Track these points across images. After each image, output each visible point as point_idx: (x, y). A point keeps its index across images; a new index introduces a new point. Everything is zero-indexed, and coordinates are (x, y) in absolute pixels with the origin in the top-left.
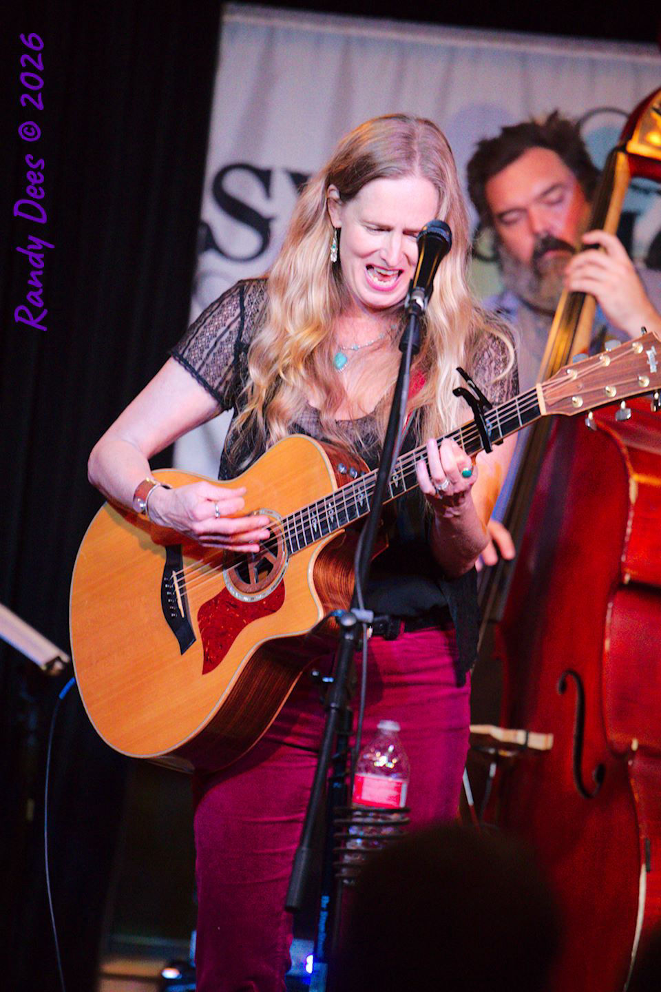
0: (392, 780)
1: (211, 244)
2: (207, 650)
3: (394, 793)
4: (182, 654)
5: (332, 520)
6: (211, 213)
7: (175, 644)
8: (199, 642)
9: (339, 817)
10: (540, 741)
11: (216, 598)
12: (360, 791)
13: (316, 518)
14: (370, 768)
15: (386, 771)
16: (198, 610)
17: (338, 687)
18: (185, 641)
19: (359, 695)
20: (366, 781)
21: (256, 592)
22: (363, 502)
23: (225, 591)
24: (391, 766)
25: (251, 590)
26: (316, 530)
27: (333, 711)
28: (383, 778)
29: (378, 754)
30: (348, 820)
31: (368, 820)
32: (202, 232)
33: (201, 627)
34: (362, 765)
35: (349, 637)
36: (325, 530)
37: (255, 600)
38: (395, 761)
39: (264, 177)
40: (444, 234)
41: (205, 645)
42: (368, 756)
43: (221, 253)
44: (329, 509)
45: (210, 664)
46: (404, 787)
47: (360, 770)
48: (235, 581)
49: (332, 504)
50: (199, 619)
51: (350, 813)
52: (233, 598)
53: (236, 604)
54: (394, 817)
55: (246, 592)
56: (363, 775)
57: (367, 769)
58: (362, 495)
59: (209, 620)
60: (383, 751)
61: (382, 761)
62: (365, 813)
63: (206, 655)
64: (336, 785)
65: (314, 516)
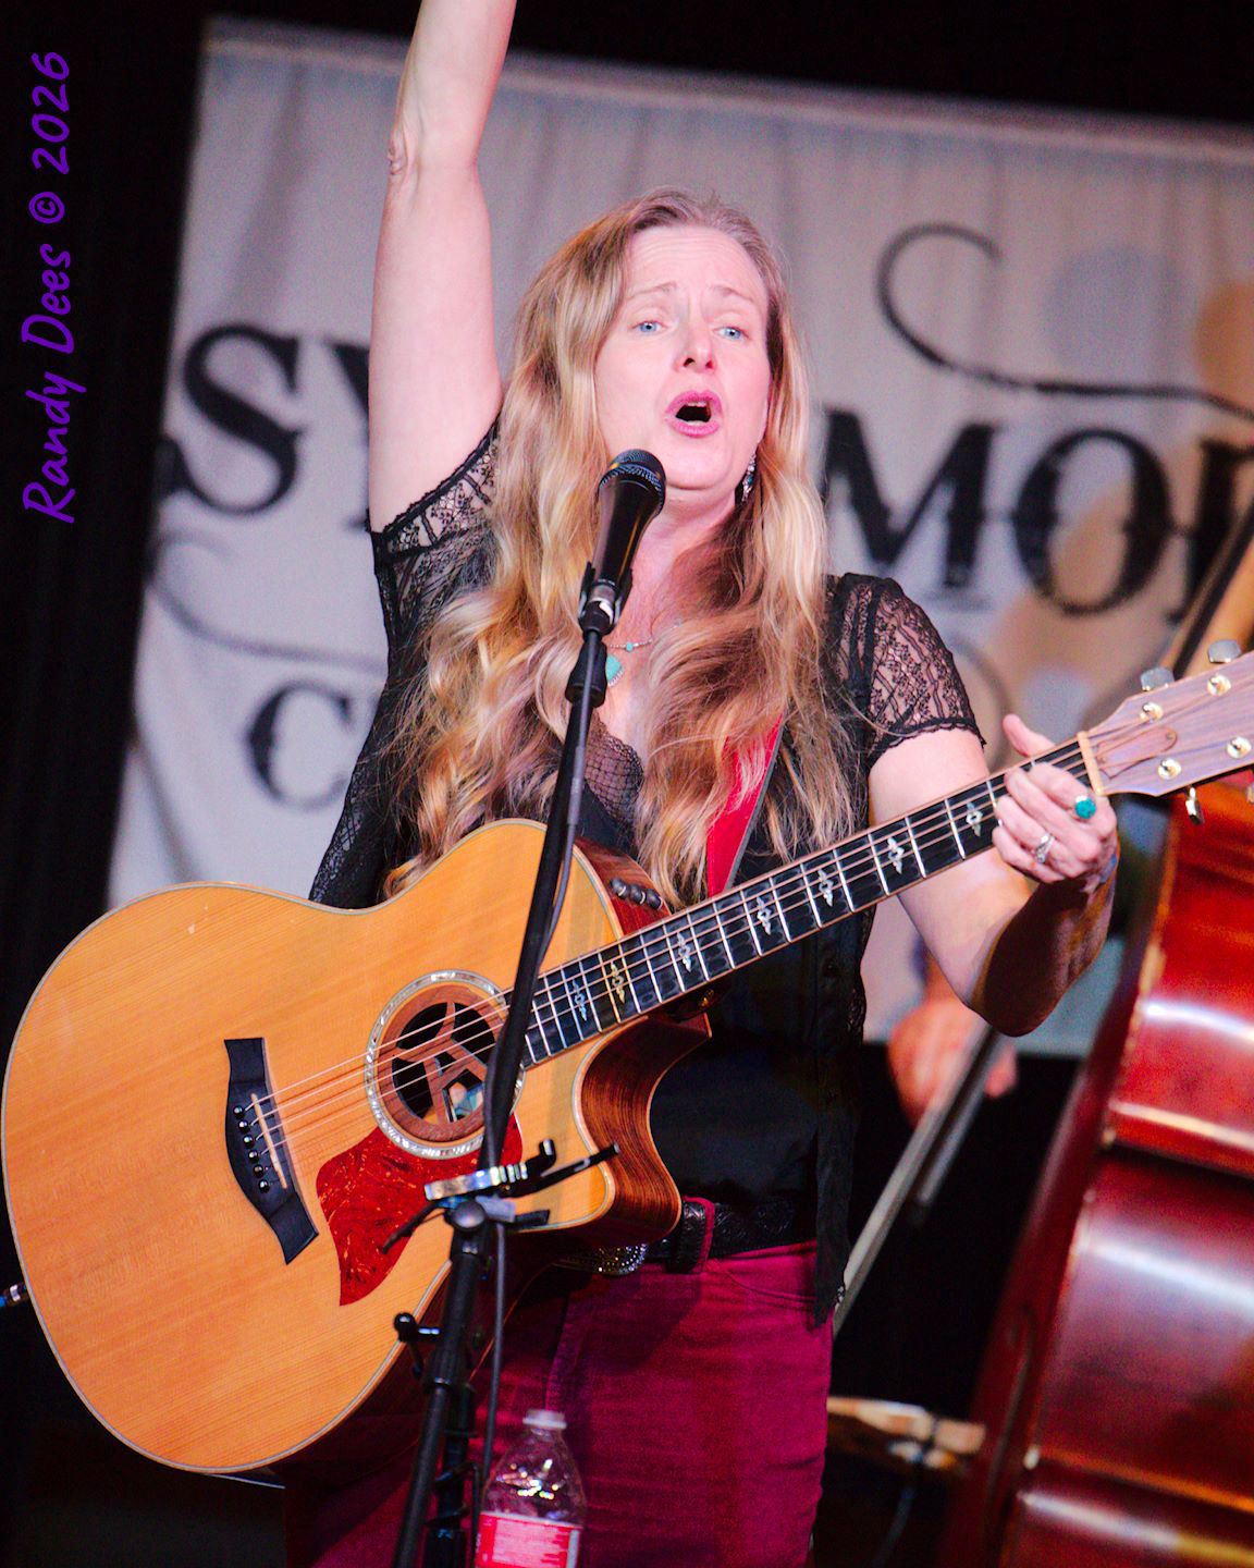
0: (550, 1524)
1: (181, 479)
2: (346, 1255)
3: (555, 1549)
4: (288, 1261)
5: (622, 997)
6: (183, 421)
7: (270, 1241)
8: (325, 1239)
11: (357, 1150)
12: (489, 1545)
13: (584, 992)
14: (508, 1501)
15: (539, 1506)
16: (315, 1175)
18: (294, 1239)
20: (500, 1526)
21: (451, 1140)
22: (692, 964)
23: (378, 1135)
24: (548, 1496)
25: (439, 1136)
26: (584, 1016)
27: (439, 1391)
28: (534, 1518)
29: (524, 1474)
32: (163, 458)
33: (327, 1207)
34: (493, 1496)
36: (608, 1017)
37: (451, 1156)
38: (555, 1487)
39: (285, 352)
40: (652, 477)
41: (340, 1244)
42: (505, 1477)
43: (202, 497)
44: (613, 974)
45: (356, 1283)
46: (574, 1538)
47: (489, 1506)
48: (398, 1116)
49: (618, 963)
50: (320, 1193)
52: (399, 1151)
53: (407, 1162)
55: (428, 1140)
56: (495, 1514)
57: (504, 1503)
58: (688, 948)
59: (343, 1194)
60: (534, 1468)
61: (531, 1486)
63: (345, 1266)
64: (443, 1532)
65: (577, 989)
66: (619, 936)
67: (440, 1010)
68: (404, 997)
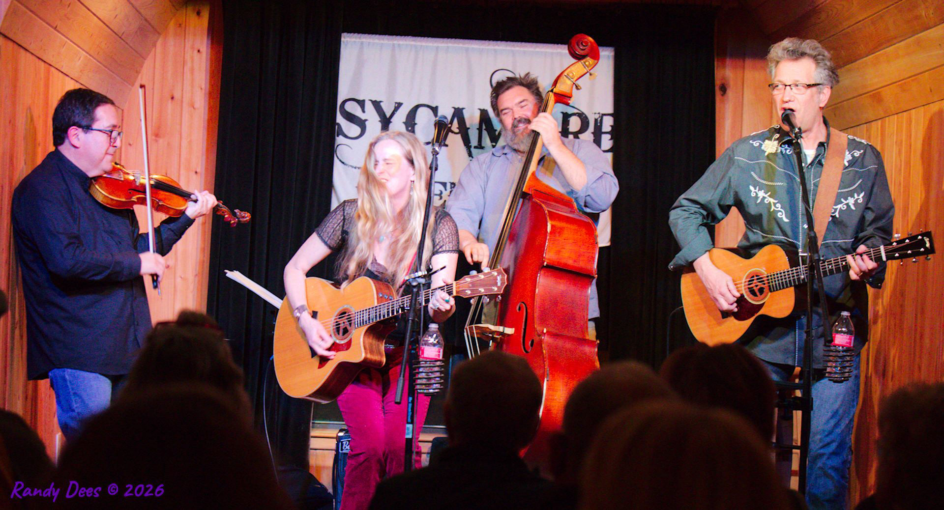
0: (436, 348)
1: (340, 132)
3: (437, 353)
5: (372, 318)
6: (340, 119)
9: (415, 365)
10: (509, 331)
12: (423, 353)
14: (426, 344)
15: (434, 345)
17: (412, 311)
19: (420, 314)
20: (425, 350)
22: (385, 314)
24: (435, 342)
26: (366, 321)
27: (410, 321)
28: (432, 347)
29: (430, 338)
30: (419, 366)
31: (427, 365)
32: (336, 128)
34: (424, 343)
35: (415, 290)
36: (370, 322)
38: (437, 340)
39: (361, 103)
42: (426, 339)
43: (344, 136)
44: (372, 313)
46: (442, 351)
47: (423, 345)
49: (373, 311)
51: (419, 363)
54: (438, 363)
56: (424, 346)
57: (425, 344)
58: (385, 311)
60: (432, 336)
61: (431, 340)
62: (426, 362)
64: (413, 351)
66: (376, 304)
67: (345, 313)
68: (340, 309)
